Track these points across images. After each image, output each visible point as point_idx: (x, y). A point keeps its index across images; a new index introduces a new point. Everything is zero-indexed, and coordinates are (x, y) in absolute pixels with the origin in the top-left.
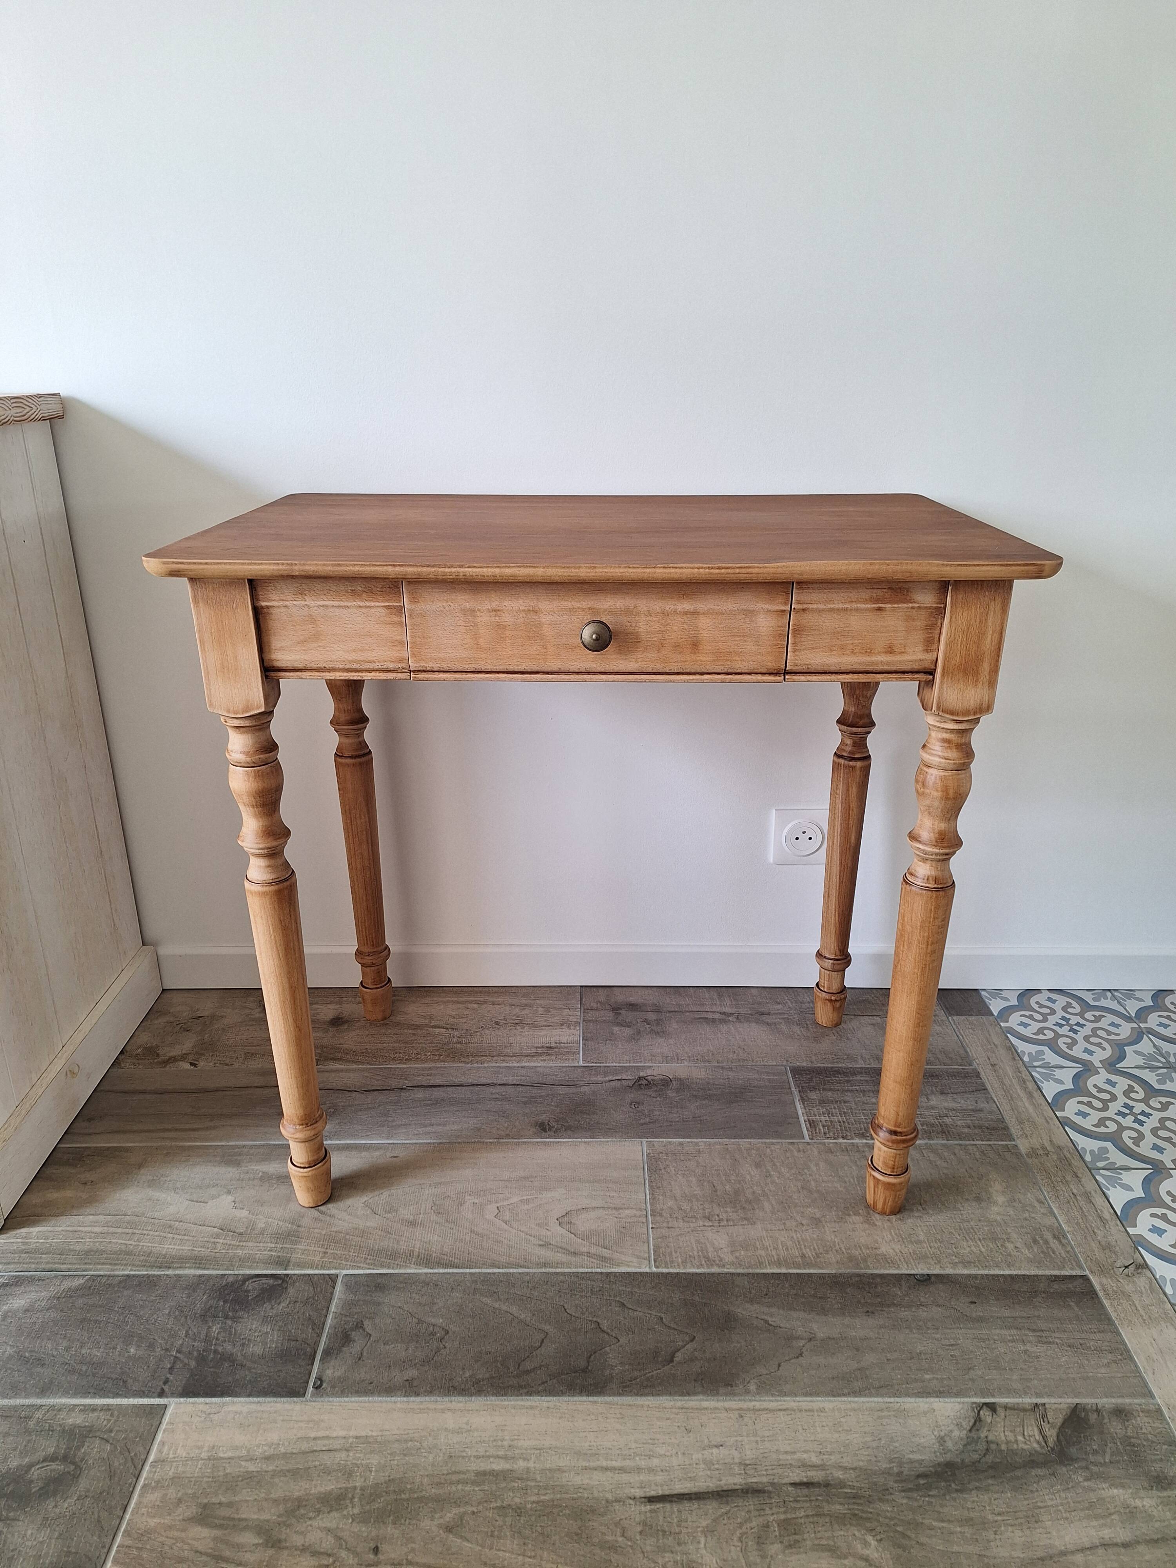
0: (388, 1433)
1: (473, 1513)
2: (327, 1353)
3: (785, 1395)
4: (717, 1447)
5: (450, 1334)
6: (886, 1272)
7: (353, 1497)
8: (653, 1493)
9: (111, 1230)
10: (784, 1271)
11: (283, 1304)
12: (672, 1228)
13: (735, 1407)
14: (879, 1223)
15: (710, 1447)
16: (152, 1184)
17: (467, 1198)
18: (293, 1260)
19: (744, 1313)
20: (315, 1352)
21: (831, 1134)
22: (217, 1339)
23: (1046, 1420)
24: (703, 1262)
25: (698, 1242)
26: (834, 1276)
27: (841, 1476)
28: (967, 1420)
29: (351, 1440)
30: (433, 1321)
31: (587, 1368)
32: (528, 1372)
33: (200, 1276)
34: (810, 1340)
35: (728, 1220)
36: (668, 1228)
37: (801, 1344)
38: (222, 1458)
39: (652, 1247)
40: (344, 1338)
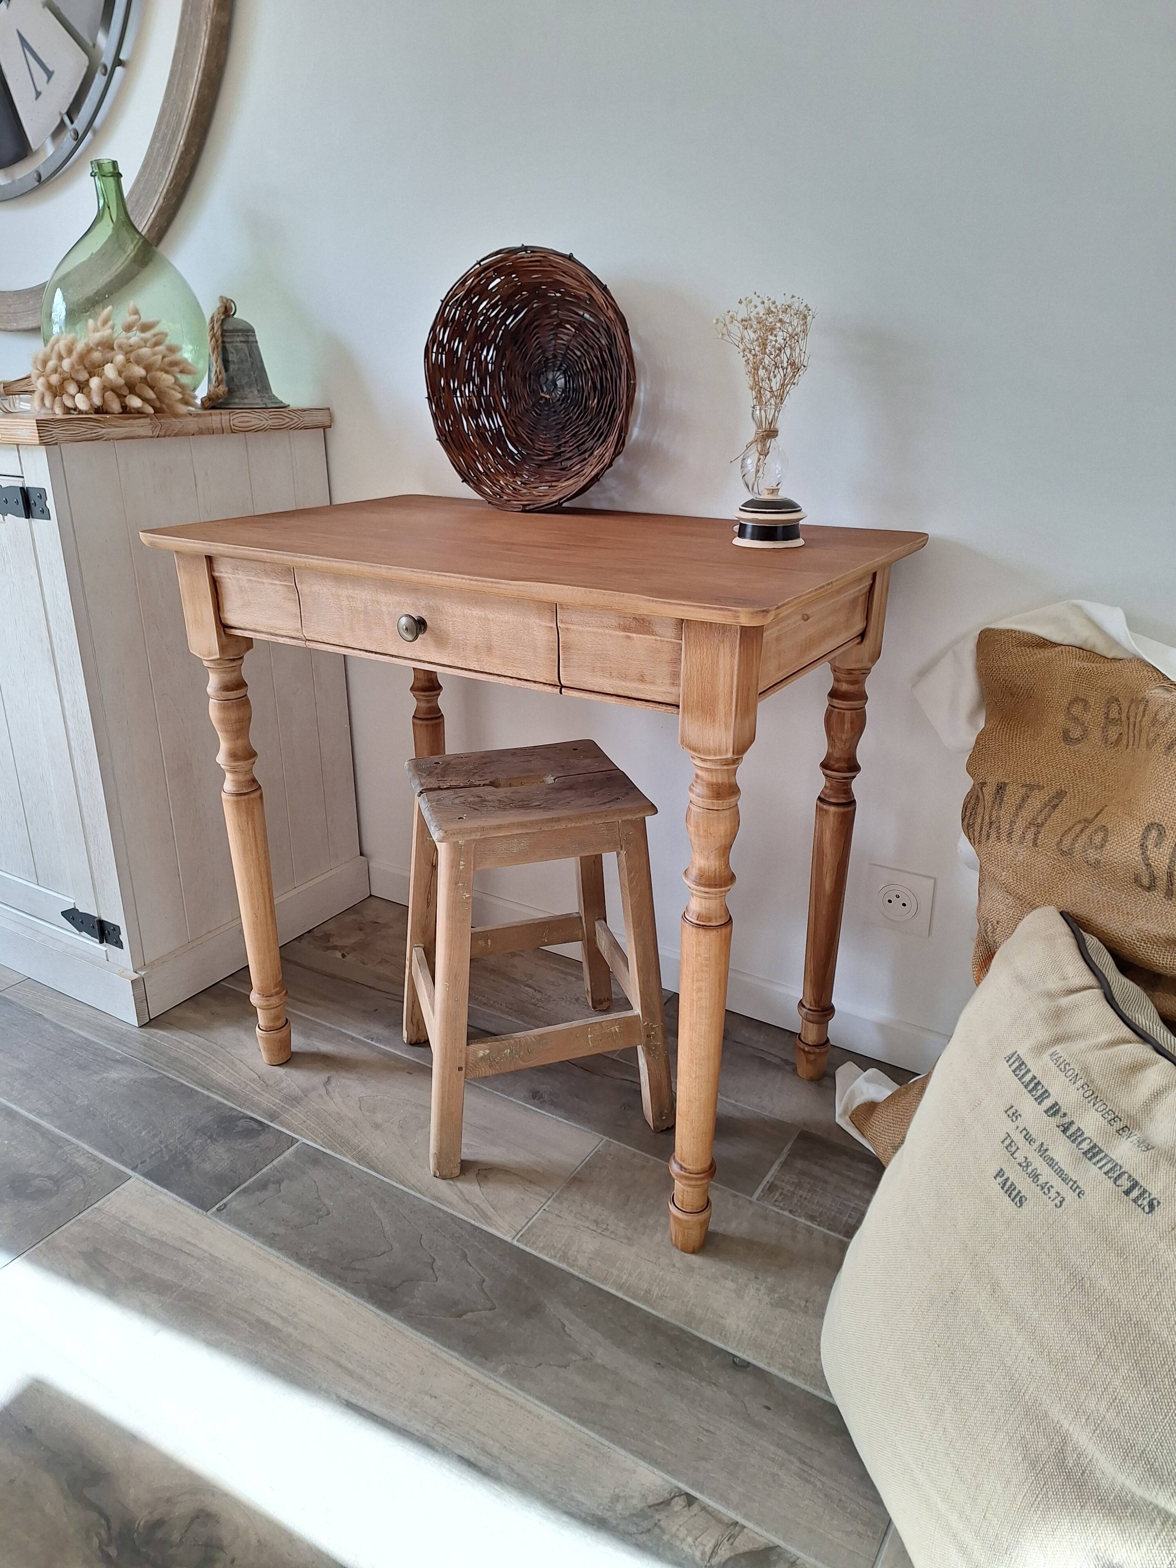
0: (231, 1262)
1: (232, 1343)
2: (244, 1191)
3: (521, 1389)
4: (431, 1396)
5: (330, 1215)
6: (711, 1341)
7: (175, 1292)
8: (354, 1401)
9: (201, 1050)
11: (249, 1145)
12: (560, 1217)
13: (474, 1375)
14: (747, 1299)
15: (426, 1393)
18: (281, 1118)
19: (552, 1310)
20: (239, 1186)
21: (782, 1204)
22: (193, 1149)
23: (732, 1540)
24: (558, 1256)
26: (659, 1320)
27: (503, 1474)
28: (657, 1497)
29: (206, 1255)
30: (327, 1201)
31: (395, 1288)
32: (354, 1269)
33: (221, 1103)
34: (585, 1359)
35: (612, 1232)
36: (558, 1216)
37: (574, 1358)
38: (130, 1226)
39: (529, 1224)
40: (263, 1185)
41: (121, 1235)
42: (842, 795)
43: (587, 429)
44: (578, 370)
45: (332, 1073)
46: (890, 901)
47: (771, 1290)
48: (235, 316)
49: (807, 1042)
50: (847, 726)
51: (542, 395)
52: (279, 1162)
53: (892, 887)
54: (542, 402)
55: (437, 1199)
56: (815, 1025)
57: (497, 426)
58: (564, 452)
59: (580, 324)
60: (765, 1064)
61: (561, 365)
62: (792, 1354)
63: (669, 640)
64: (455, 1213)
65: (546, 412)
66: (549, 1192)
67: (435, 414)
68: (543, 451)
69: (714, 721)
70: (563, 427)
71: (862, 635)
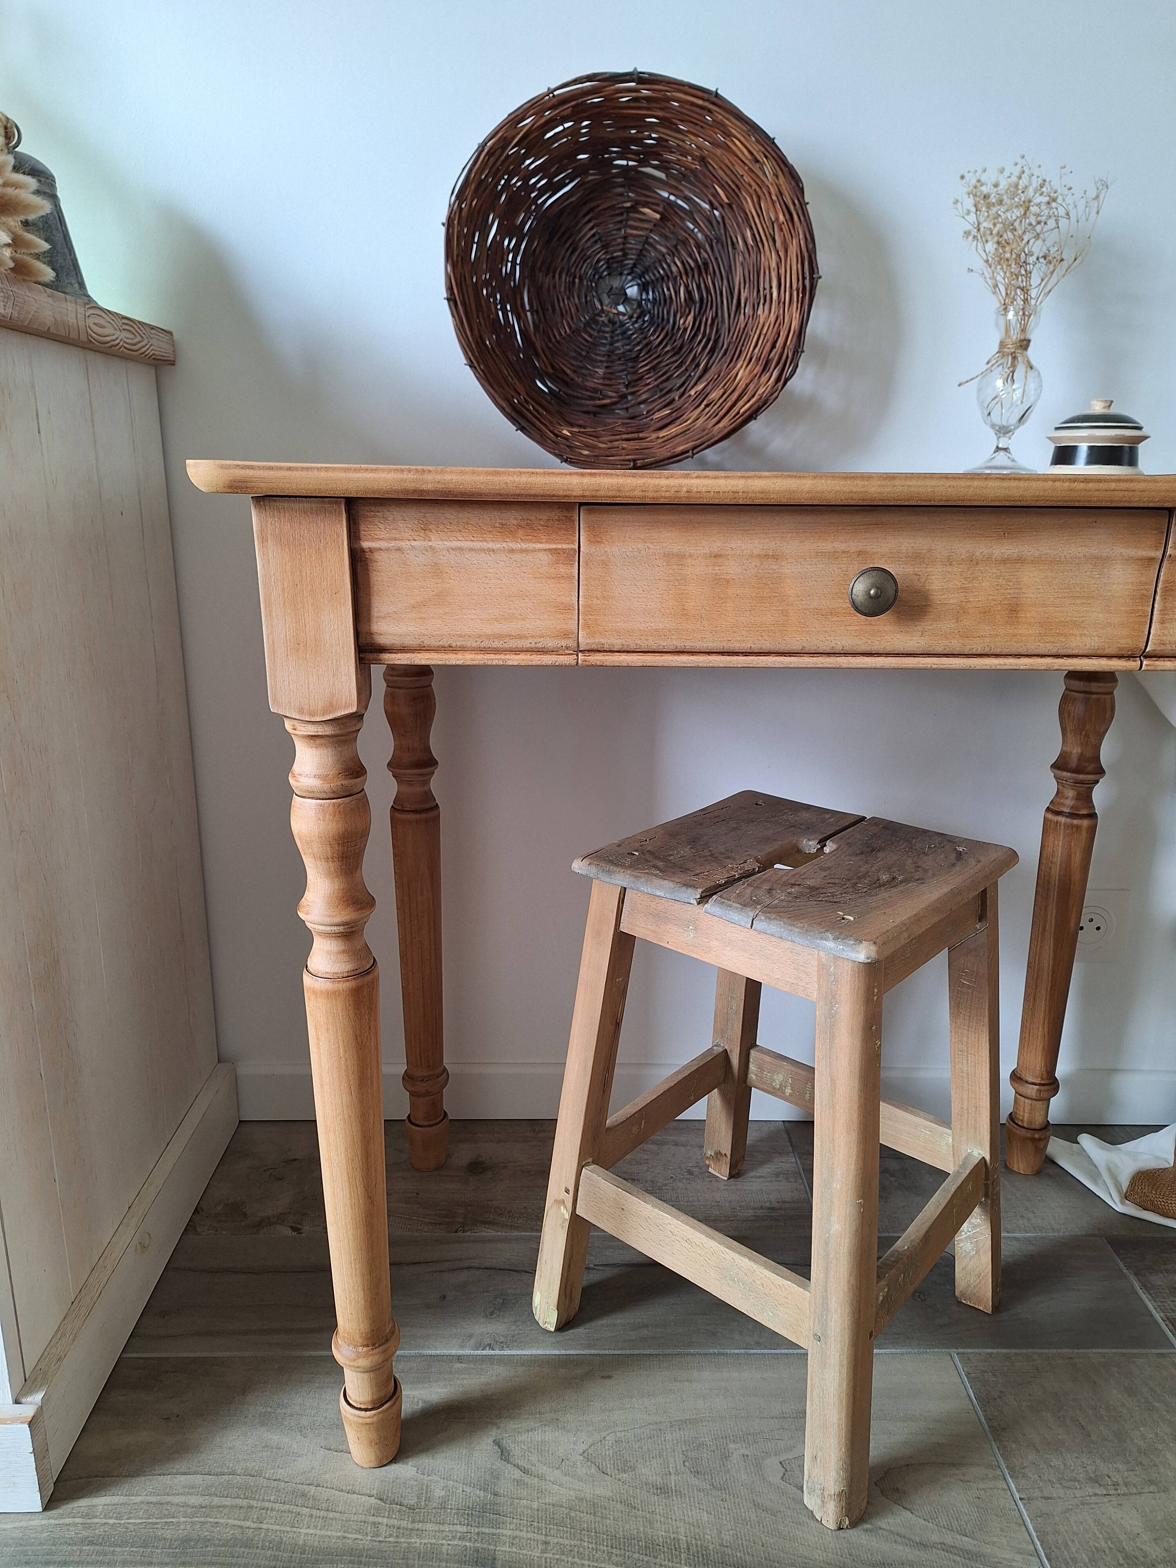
12: (1049, 1498)
16: (265, 1420)
17: (732, 1446)
25: (1099, 1523)
35: (1126, 1485)
36: (1045, 1499)
42: (1076, 805)
43: (674, 359)
45: (494, 1433)
46: (1082, 928)
48: (20, 150)
51: (602, 308)
53: (1086, 911)
54: (600, 319)
59: (664, 209)
61: (634, 266)
65: (608, 335)
66: (991, 1467)
68: (601, 392)
70: (637, 357)
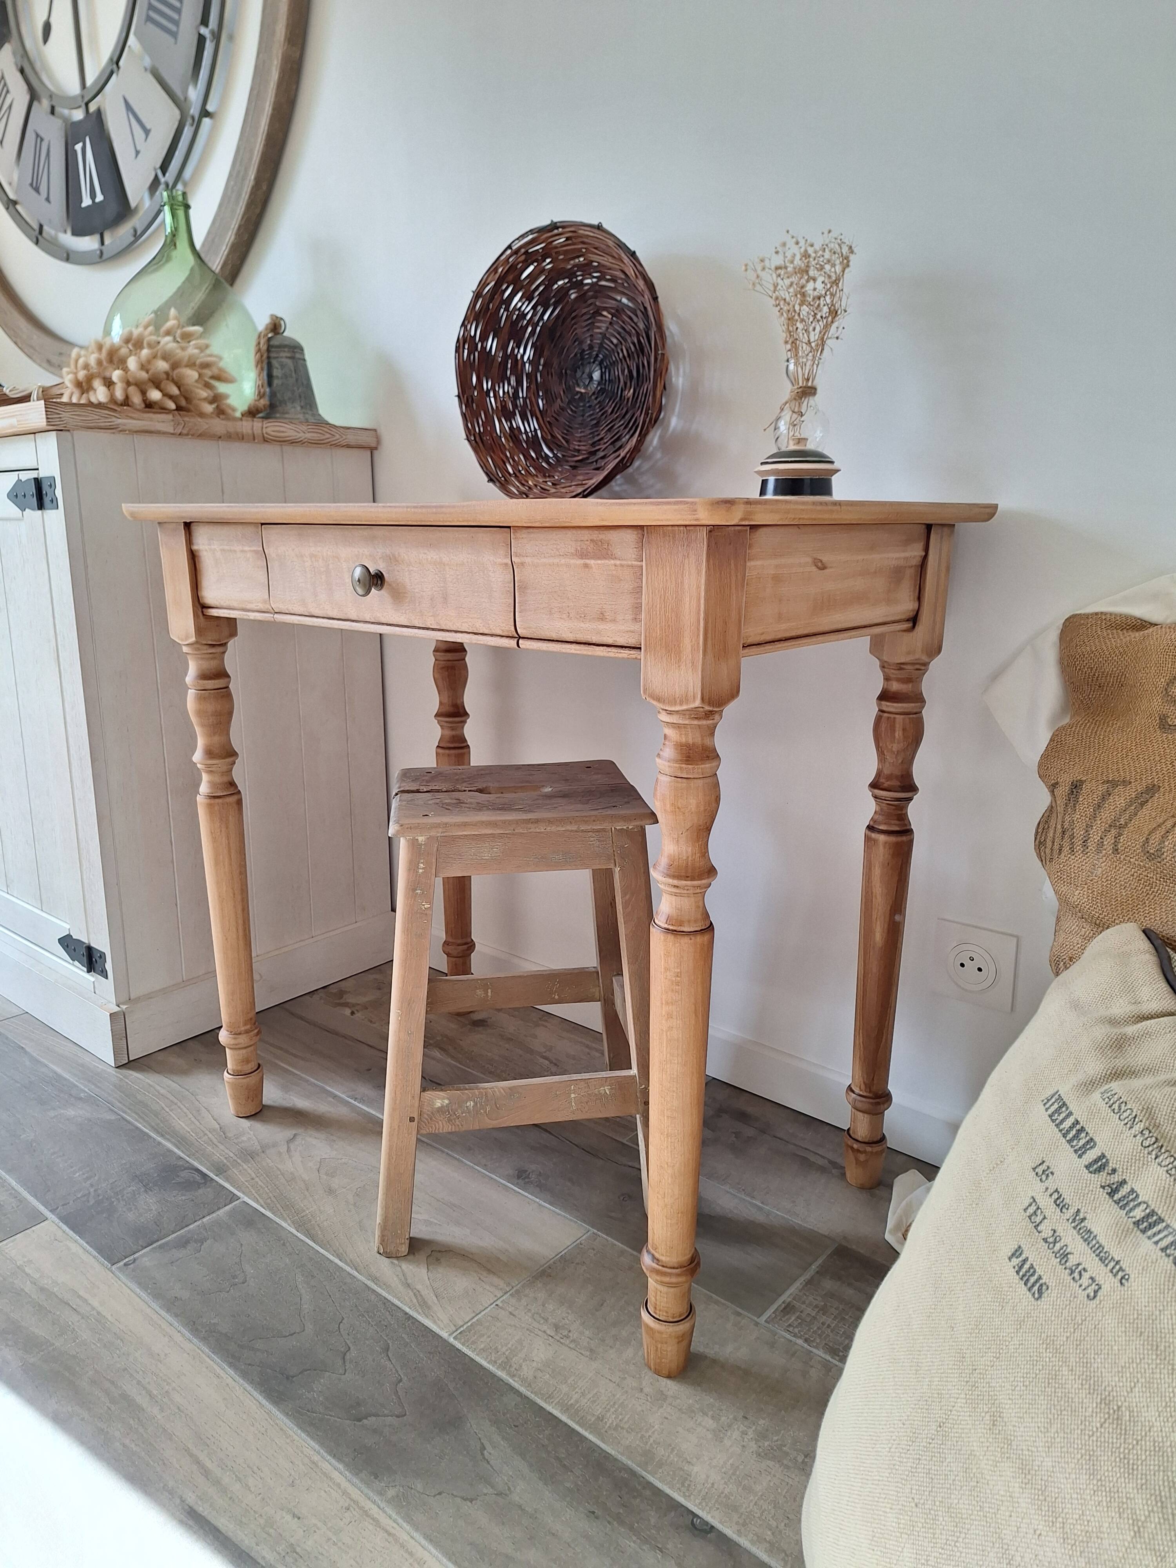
0: (118, 1324)
2: (160, 1247)
3: (409, 1523)
4: (294, 1516)
5: (245, 1284)
6: (668, 1491)
7: (43, 1350)
8: (200, 1510)
9: (170, 1096)
10: (564, 1418)
11: (184, 1198)
12: (514, 1315)
13: (353, 1496)
14: (727, 1442)
15: (289, 1511)
18: (229, 1172)
19: (474, 1426)
20: (158, 1241)
21: (796, 1330)
22: (122, 1197)
24: (499, 1361)
25: (520, 1342)
26: (608, 1457)
29: (93, 1312)
30: (247, 1268)
31: (293, 1377)
32: (253, 1349)
33: (170, 1152)
34: (499, 1494)
35: (573, 1341)
36: (511, 1313)
37: (485, 1491)
38: (24, 1271)
39: (474, 1320)
40: (183, 1243)
41: (11, 1280)
42: (893, 822)
43: (622, 422)
44: (614, 359)
45: (300, 1131)
46: (962, 965)
47: (762, 1436)
48: (285, 334)
49: (856, 1137)
50: (898, 734)
51: (578, 389)
52: (207, 1220)
53: (965, 947)
54: (577, 397)
55: (375, 1280)
56: (866, 1115)
57: (533, 429)
58: (599, 450)
59: (617, 311)
60: (805, 1164)
61: (597, 356)
62: (774, 1524)
63: (630, 563)
64: (390, 1297)
65: (581, 408)
66: (508, 1284)
67: (465, 414)
68: (579, 451)
69: (679, 660)
70: (598, 422)
71: (914, 620)
